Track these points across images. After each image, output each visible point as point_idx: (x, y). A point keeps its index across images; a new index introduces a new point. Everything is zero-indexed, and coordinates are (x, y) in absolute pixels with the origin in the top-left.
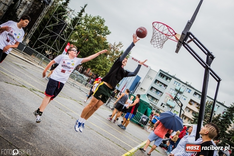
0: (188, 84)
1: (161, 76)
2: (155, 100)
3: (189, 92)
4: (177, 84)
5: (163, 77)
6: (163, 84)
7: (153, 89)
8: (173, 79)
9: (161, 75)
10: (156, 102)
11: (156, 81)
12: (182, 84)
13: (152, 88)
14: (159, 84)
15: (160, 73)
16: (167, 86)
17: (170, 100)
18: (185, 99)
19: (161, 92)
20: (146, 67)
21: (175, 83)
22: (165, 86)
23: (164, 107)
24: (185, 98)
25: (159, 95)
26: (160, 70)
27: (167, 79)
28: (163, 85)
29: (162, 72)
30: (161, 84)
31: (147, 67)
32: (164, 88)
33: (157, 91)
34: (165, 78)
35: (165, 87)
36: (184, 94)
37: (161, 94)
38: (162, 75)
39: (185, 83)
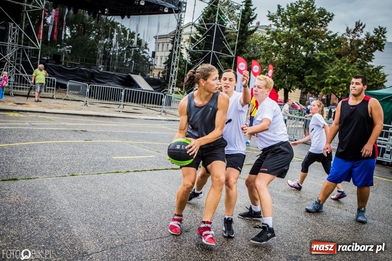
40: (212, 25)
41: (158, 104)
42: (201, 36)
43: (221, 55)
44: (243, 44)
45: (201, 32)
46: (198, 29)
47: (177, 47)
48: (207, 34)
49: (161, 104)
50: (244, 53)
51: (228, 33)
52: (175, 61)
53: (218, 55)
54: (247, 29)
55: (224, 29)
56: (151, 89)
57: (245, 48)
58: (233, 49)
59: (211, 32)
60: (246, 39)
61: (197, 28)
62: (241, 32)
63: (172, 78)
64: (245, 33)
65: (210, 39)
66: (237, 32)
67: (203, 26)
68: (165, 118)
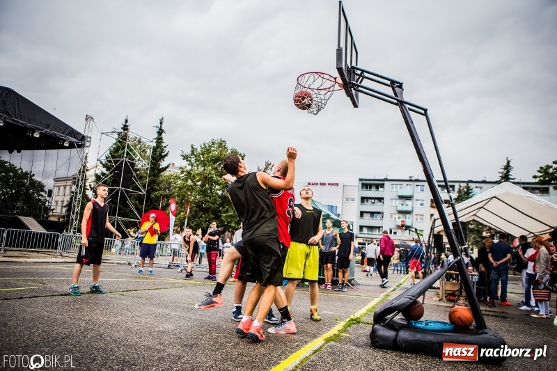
0: (414, 178)
1: (367, 188)
2: (377, 230)
3: (422, 190)
4: (396, 188)
5: (370, 188)
6: (375, 198)
7: (365, 214)
8: (386, 183)
9: (365, 187)
10: (379, 231)
11: (363, 199)
12: (405, 183)
13: (362, 213)
14: (370, 201)
15: (363, 184)
16: (383, 199)
17: (399, 218)
18: (422, 205)
19: (379, 213)
20: (335, 187)
21: (393, 188)
22: (381, 199)
23: (395, 233)
24: (422, 202)
25: (378, 218)
26: (360, 180)
27: (377, 188)
28: (376, 201)
29: (364, 182)
30: (373, 201)
31: (337, 185)
32: (381, 204)
33: (372, 214)
34: (374, 189)
35: (381, 201)
36: (415, 197)
37: (380, 215)
38: (367, 185)
39: (409, 179)
40: (119, 160)
41: (52, 248)
42: (107, 173)
43: (131, 192)
44: (155, 181)
45: (108, 169)
46: (104, 166)
47: (80, 185)
48: (115, 169)
49: (56, 249)
50: (157, 190)
51: (138, 170)
52: (77, 199)
53: (127, 192)
54: (159, 166)
55: (133, 165)
56: (44, 231)
57: (158, 186)
58: (144, 187)
59: (119, 168)
60: (158, 176)
61: (103, 164)
62: (152, 169)
63: (72, 219)
64: (156, 170)
65: (119, 175)
66: (147, 169)
67: (110, 161)
68: (62, 260)
